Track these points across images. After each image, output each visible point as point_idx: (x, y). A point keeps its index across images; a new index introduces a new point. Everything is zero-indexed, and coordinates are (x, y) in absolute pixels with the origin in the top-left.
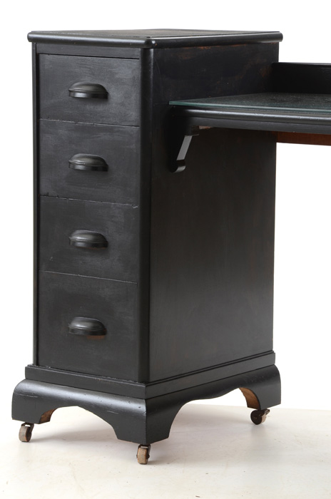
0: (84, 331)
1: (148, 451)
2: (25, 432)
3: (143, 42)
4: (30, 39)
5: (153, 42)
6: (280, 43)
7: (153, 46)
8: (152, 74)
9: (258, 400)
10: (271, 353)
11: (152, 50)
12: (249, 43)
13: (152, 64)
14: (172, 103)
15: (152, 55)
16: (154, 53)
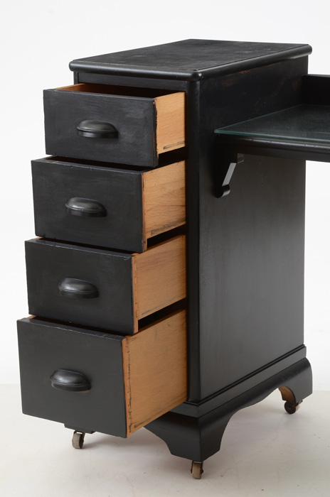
1: (201, 466)
2: (78, 438)
3: (189, 74)
4: (72, 68)
5: (200, 75)
6: (309, 56)
7: (200, 79)
8: (199, 106)
9: (294, 395)
10: (302, 347)
11: (198, 83)
12: (283, 60)
13: (199, 96)
14: (217, 131)
15: (198, 88)
16: (201, 85)
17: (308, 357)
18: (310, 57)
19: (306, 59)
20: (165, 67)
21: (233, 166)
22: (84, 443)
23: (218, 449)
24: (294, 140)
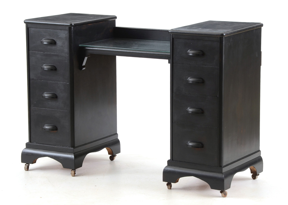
0: (49, 129)
1: (75, 171)
2: (27, 167)
3: (69, 24)
4: (25, 22)
5: (73, 25)
7: (73, 26)
8: (73, 36)
9: (113, 152)
10: (116, 134)
12: (105, 21)
13: (73, 32)
14: (80, 45)
15: (73, 29)
16: (73, 28)
17: (119, 138)
18: (116, 20)
19: (115, 21)
20: (60, 22)
21: (86, 58)
22: (29, 169)
23: (81, 166)
24: (107, 48)
